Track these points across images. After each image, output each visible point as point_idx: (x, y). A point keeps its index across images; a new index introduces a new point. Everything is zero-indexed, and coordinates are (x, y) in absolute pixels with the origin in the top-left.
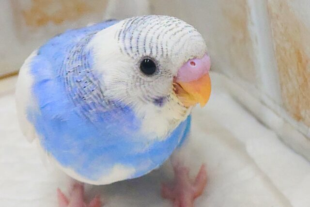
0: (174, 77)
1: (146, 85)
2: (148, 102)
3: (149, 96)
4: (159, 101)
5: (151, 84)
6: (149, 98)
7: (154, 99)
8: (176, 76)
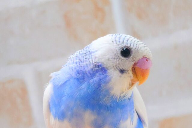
0: (135, 63)
1: (120, 60)
2: (117, 70)
3: (118, 67)
4: (122, 71)
5: (123, 61)
6: (118, 68)
7: (120, 69)
8: (136, 63)
